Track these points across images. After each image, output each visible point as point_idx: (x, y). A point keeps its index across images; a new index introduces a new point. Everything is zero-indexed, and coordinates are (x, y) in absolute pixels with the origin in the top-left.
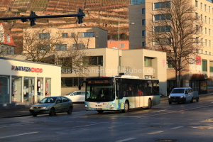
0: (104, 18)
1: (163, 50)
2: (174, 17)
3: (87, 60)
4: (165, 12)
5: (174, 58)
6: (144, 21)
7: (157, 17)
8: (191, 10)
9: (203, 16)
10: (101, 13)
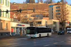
0: (42, 11)
2: (61, 11)
4: (59, 9)
6: (53, 12)
7: (56, 11)
8: (66, 8)
9: (69, 10)
10: (41, 10)
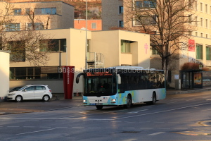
1: (146, 31)
3: (46, 44)
5: (160, 42)
